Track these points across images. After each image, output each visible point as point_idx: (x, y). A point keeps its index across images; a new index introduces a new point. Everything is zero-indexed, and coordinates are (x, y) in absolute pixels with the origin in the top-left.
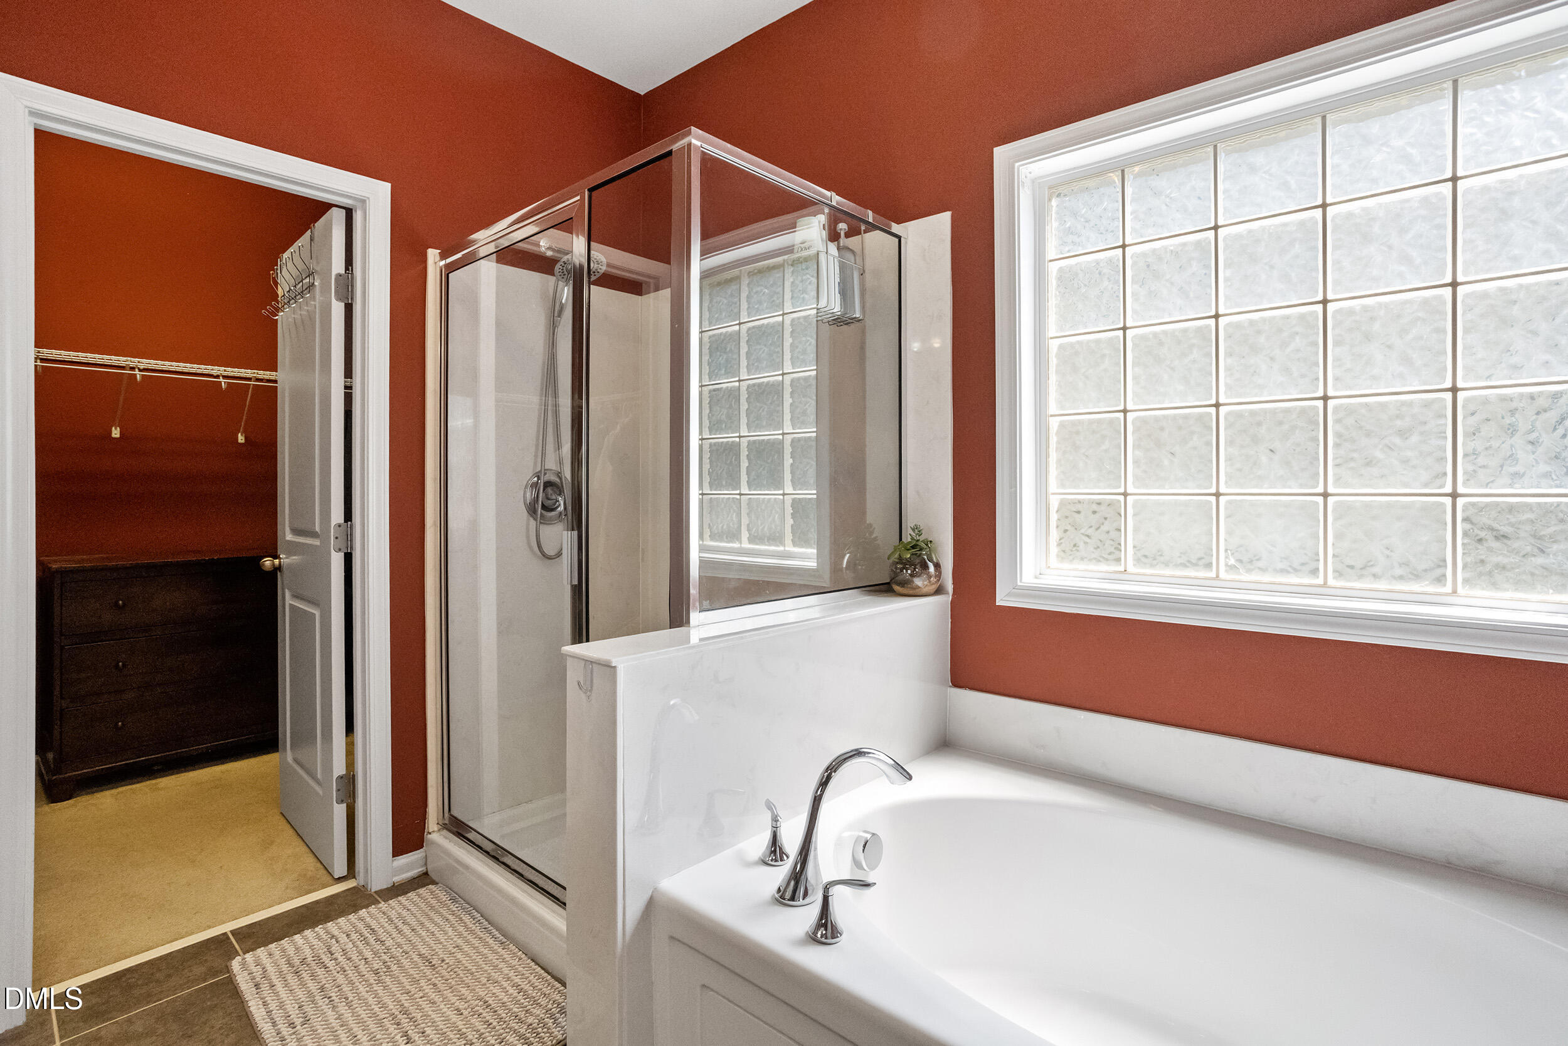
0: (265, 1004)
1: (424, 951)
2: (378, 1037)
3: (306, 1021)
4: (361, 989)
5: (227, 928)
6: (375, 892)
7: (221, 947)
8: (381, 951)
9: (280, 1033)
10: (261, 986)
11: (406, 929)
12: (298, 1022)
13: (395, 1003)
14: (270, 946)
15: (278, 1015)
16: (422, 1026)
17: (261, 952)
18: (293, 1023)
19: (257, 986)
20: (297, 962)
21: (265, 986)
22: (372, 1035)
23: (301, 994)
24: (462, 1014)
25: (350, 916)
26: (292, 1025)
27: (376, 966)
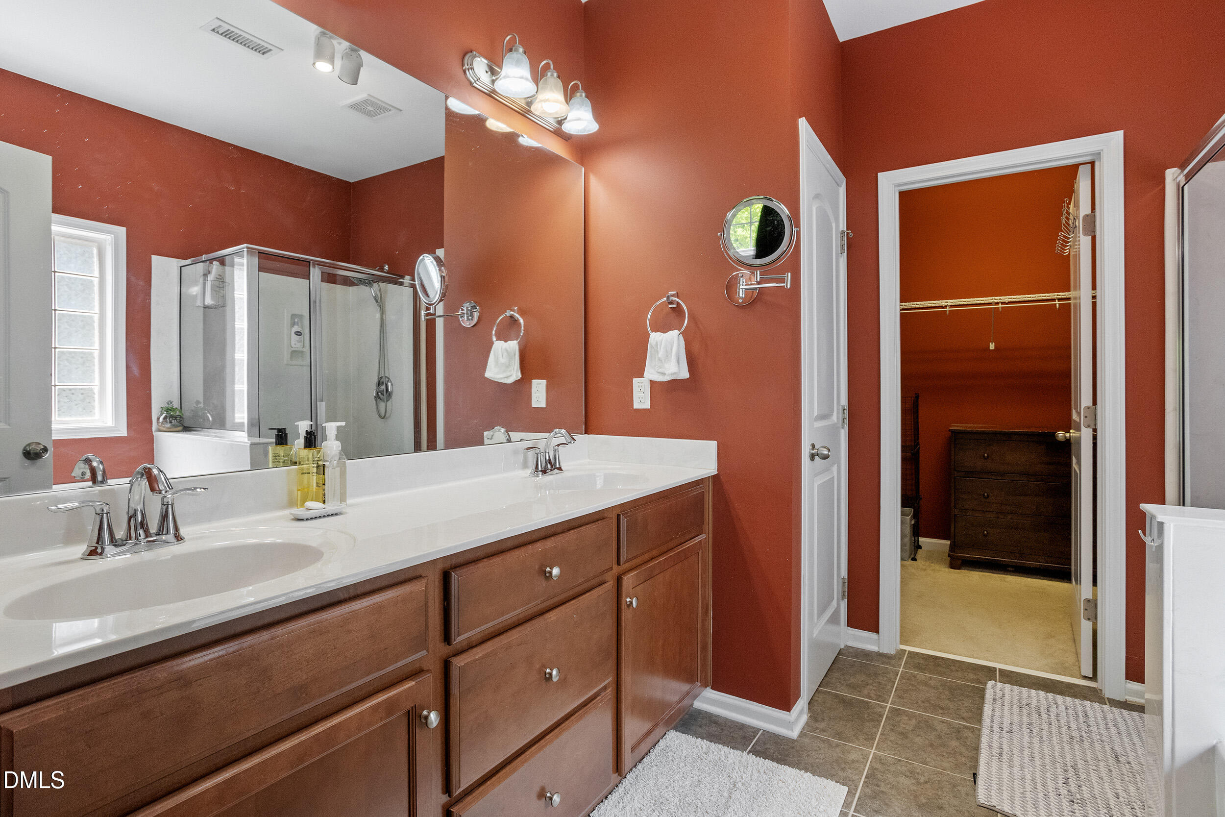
0: (993, 710)
1: (1118, 748)
2: (1047, 767)
3: (1010, 732)
4: (1054, 738)
5: (998, 666)
6: (1108, 698)
7: (990, 673)
8: (1083, 729)
9: (992, 727)
10: (997, 701)
11: (1113, 730)
12: (1005, 729)
13: (1072, 760)
14: (1015, 687)
15: (997, 719)
16: (1082, 783)
17: (1008, 687)
18: (1002, 728)
19: (994, 700)
20: (1024, 702)
21: (999, 703)
22: (1044, 764)
23: (1016, 719)
24: (1118, 798)
25: (1076, 700)
26: (1001, 729)
27: (1073, 734)
